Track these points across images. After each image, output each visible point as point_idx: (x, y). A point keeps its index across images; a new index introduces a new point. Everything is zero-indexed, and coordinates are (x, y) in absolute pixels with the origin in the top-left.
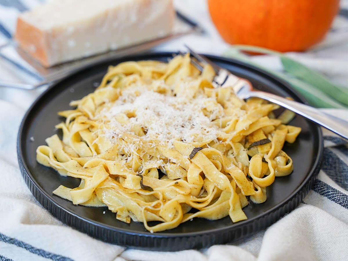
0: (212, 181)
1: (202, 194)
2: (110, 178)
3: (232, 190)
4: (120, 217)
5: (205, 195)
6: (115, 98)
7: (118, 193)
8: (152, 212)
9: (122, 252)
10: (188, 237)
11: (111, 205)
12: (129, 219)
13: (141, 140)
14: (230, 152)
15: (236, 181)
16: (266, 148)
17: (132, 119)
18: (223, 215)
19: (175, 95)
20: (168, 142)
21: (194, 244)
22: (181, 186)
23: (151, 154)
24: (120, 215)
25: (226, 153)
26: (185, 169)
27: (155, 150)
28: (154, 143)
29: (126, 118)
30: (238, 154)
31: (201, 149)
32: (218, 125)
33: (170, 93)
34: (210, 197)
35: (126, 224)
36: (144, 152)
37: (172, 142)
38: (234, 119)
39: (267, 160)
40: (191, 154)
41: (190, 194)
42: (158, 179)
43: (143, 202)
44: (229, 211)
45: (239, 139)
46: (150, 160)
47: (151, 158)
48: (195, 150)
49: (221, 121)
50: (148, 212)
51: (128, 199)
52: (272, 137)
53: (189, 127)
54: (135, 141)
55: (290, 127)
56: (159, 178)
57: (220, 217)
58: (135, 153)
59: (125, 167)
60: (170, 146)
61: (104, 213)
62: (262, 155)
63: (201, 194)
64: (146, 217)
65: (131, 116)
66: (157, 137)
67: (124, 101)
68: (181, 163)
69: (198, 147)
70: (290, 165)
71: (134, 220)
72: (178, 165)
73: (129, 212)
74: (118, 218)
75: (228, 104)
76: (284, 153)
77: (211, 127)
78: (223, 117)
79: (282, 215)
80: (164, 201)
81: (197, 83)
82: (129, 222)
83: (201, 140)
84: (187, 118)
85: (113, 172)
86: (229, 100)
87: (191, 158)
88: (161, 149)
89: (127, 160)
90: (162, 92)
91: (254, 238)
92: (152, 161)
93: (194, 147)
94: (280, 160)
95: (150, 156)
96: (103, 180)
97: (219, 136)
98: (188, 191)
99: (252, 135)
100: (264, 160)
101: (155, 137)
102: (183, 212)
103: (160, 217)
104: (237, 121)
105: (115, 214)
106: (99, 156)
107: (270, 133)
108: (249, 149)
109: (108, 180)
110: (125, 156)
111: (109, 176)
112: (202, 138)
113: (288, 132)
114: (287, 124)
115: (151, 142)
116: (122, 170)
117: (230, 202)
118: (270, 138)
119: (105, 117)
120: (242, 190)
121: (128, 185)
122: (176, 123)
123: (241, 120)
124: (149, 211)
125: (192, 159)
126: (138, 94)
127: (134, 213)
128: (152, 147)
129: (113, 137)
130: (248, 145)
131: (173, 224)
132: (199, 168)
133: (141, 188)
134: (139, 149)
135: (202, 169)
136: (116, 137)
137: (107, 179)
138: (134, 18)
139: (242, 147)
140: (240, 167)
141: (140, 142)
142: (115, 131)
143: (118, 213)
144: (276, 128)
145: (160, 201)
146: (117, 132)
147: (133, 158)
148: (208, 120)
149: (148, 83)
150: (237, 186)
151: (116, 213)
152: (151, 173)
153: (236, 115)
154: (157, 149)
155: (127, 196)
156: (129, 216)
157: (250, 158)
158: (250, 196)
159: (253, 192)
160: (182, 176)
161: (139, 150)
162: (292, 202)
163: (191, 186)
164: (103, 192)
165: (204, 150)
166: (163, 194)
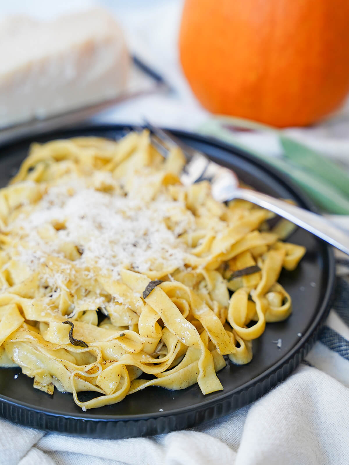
0: (174, 334)
1: (160, 351)
2: (25, 326)
3: (203, 348)
4: (39, 384)
5: (164, 353)
6: (38, 198)
7: (36, 349)
8: (86, 379)
9: (40, 439)
10: (136, 421)
11: (26, 367)
12: (52, 389)
13: (73, 267)
14: (203, 284)
15: (208, 333)
16: (254, 279)
17: (62, 233)
18: (189, 383)
19: (126, 195)
20: (112, 270)
21: (144, 429)
22: (129, 339)
23: (87, 288)
24: (40, 382)
25: (196, 286)
26: (136, 313)
27: (93, 282)
28: (92, 271)
29: (52, 231)
30: (214, 287)
31: (159, 283)
32: (186, 243)
33: (118, 191)
34: (170, 358)
35: (46, 396)
36: (77, 285)
37: (118, 271)
38: (209, 234)
39: (255, 298)
40: (146, 290)
41: (142, 351)
42: (97, 327)
43: (72, 366)
44: (197, 378)
45: (216, 265)
46: (86, 296)
47: (88, 293)
48: (151, 285)
49: (190, 237)
50: (80, 380)
51: (50, 359)
52: (263, 261)
53: (144, 246)
54: (64, 269)
55: (289, 247)
56: (99, 325)
57: (184, 386)
58: (64, 287)
59: (48, 309)
60: (115, 277)
61: (16, 377)
62: (248, 290)
63: (158, 350)
64: (76, 386)
65: (59, 227)
66: (96, 262)
67: (52, 203)
68: (131, 303)
69: (156, 280)
70: (287, 306)
71: (60, 389)
72: (126, 307)
73: (52, 376)
74: (35, 386)
75: (202, 211)
76: (279, 287)
77: (175, 247)
78: (195, 231)
79: (274, 385)
80: (104, 362)
81: (158, 177)
82: (51, 393)
83: (160, 268)
84: (142, 232)
85: (31, 316)
86: (203, 205)
87: (145, 297)
88: (102, 280)
89: (51, 296)
90: (107, 190)
91: (232, 417)
92: (88, 299)
93: (150, 281)
94: (274, 298)
95: (86, 290)
96: (15, 330)
97: (187, 262)
98: (139, 348)
99: (235, 259)
100: (250, 298)
101: (93, 263)
102: (130, 378)
103: (97, 386)
104: (214, 238)
105: (31, 380)
106: (12, 289)
107: (261, 255)
108: (229, 280)
109: (22, 329)
110: (48, 290)
111: (25, 322)
112: (163, 264)
113: (287, 254)
114: (285, 240)
115: (88, 270)
116: (43, 314)
117: (200, 364)
118: (260, 264)
119: (22, 228)
120: (217, 347)
121: (51, 337)
122: (125, 240)
123: (219, 236)
124: (82, 379)
125: (146, 299)
126: (71, 194)
127: (59, 379)
128: (89, 277)
129: (32, 262)
130: (229, 274)
131: (116, 398)
132: (156, 313)
133: (70, 342)
134: (70, 281)
135: (160, 315)
136: (36, 261)
137: (22, 327)
138: (70, 72)
139: (220, 278)
140: (216, 309)
141: (71, 270)
142: (35, 252)
143: (36, 379)
144: (270, 247)
145: (97, 364)
146: (39, 254)
147: (60, 295)
148: (171, 237)
149: (88, 174)
150: (210, 340)
151: (34, 378)
152: (87, 317)
153: (213, 228)
154: (96, 280)
155: (49, 355)
156: (51, 384)
157: (231, 293)
158: (229, 355)
159: (232, 350)
160: (131, 322)
161: (70, 283)
162: (288, 366)
163: (143, 339)
164: (15, 346)
165: (165, 284)
166: (102, 352)
